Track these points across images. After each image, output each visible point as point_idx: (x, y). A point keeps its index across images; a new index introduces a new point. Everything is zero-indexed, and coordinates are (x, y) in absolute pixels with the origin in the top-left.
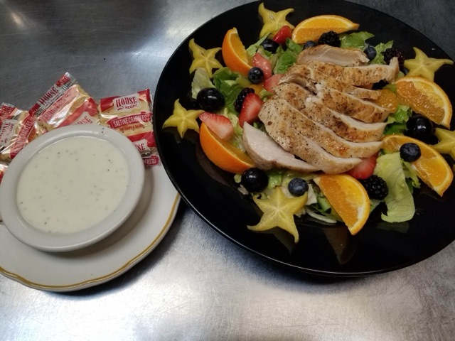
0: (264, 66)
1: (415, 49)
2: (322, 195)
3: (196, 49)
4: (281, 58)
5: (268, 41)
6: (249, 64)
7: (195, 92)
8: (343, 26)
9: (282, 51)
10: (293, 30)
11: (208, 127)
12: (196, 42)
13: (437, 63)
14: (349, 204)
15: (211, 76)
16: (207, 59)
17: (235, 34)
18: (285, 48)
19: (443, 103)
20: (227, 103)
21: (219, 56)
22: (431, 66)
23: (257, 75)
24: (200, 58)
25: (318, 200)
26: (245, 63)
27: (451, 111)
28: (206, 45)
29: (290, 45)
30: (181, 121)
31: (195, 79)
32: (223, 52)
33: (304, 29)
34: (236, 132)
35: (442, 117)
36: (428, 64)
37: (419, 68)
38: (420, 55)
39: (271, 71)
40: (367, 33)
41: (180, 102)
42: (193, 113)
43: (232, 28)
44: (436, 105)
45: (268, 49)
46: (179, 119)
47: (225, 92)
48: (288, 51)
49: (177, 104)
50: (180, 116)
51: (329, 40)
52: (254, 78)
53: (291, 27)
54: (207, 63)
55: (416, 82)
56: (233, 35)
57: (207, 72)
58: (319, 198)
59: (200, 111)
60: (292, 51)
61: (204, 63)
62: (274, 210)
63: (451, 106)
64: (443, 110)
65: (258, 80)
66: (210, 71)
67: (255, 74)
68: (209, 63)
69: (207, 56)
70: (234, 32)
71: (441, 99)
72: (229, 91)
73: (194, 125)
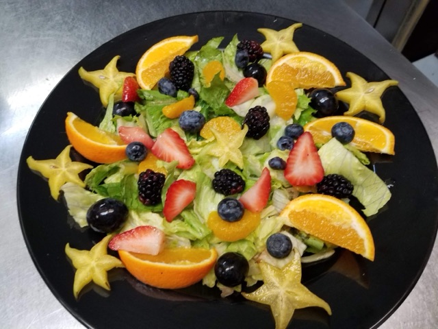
0: (138, 136)
1: (261, 30)
2: (305, 236)
3: (43, 167)
4: (148, 115)
5: (118, 104)
6: (119, 144)
7: (81, 218)
8: (184, 46)
9: (143, 108)
10: (135, 78)
11: (131, 253)
12: (37, 158)
13: (289, 32)
14: (340, 227)
15: (84, 185)
16: (63, 169)
17: (76, 120)
18: (142, 101)
19: (324, 66)
20: (128, 205)
21: (75, 156)
22: (286, 38)
23: (139, 151)
24: (54, 174)
25: (306, 244)
26: (114, 146)
27: (336, 68)
28: (52, 154)
29: (146, 95)
30: (92, 270)
31: (70, 204)
32: (77, 148)
33: (147, 71)
34: (166, 233)
35: (332, 79)
36: (282, 38)
37: (278, 46)
38: (268, 33)
39: (148, 136)
40: (215, 39)
41: (72, 246)
42: (99, 248)
43: (67, 116)
44: (320, 72)
45: (124, 114)
46: (88, 269)
47: (118, 194)
48: (150, 104)
49: (70, 252)
50: (87, 265)
51: (181, 66)
52: (137, 156)
53: (131, 75)
54: (68, 174)
55: (288, 61)
56: (74, 122)
57: (76, 183)
58: (305, 240)
59: (106, 239)
60: (153, 100)
61: (64, 175)
62: (279, 293)
63: (333, 64)
64: (329, 72)
65: (143, 156)
66: (78, 181)
67: (135, 151)
68: (70, 171)
69: (61, 165)
70: (71, 118)
71: (320, 63)
72: (122, 190)
73: (112, 262)
